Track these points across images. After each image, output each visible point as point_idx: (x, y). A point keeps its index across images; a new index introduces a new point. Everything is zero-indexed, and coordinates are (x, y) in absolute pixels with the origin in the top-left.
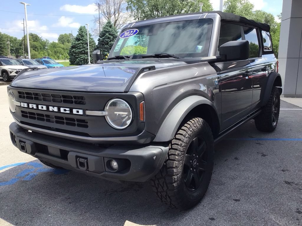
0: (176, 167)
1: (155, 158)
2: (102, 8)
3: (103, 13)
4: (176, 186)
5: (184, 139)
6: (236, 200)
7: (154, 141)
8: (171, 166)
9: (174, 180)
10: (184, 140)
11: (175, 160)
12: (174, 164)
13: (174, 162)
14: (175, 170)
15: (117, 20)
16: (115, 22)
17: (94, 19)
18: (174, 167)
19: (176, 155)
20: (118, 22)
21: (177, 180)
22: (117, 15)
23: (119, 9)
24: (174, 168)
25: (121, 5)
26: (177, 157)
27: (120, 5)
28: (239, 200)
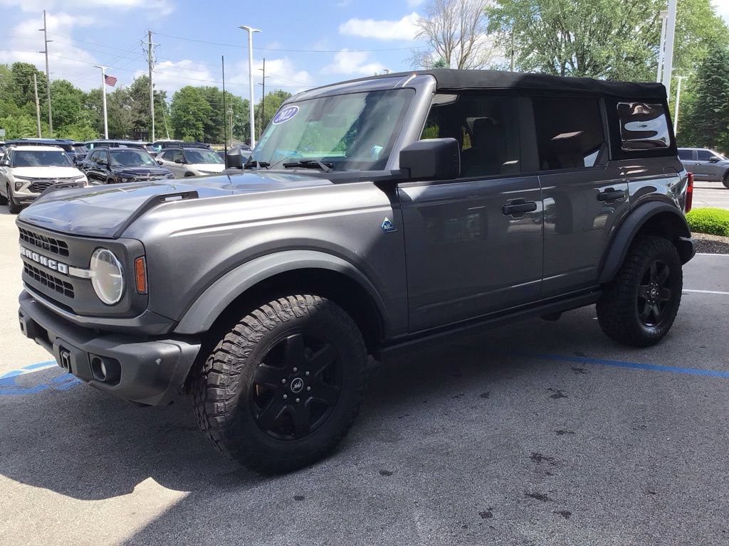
0: (222, 386)
1: (158, 361)
2: (432, 30)
3: (433, 42)
4: (221, 423)
5: (248, 333)
6: (384, 473)
7: (175, 331)
8: (213, 382)
9: (217, 409)
10: (248, 335)
11: (221, 373)
12: (219, 379)
13: (218, 376)
14: (219, 391)
15: (467, 55)
16: (461, 62)
17: (411, 55)
18: (218, 384)
19: (225, 363)
20: (468, 60)
21: (225, 410)
22: (467, 44)
23: (473, 29)
24: (218, 386)
25: (480, 19)
26: (225, 367)
27: (476, 20)
28: (388, 474)
